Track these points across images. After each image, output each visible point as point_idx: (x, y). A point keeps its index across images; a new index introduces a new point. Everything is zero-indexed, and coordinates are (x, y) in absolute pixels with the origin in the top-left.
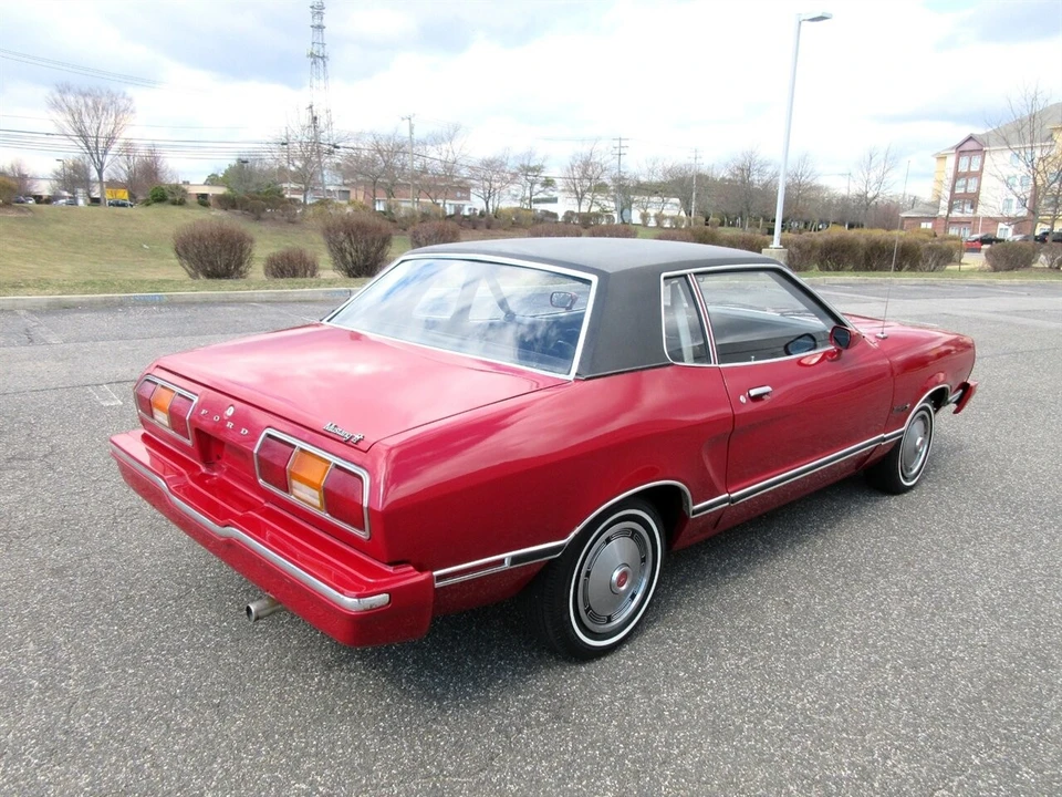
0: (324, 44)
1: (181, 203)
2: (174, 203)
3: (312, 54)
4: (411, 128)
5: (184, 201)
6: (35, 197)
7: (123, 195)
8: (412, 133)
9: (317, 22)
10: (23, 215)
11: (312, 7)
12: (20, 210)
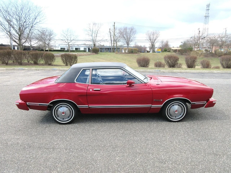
0: (208, 13)
1: (169, 51)
2: (168, 51)
3: (205, 16)
4: (226, 31)
5: (170, 51)
6: (147, 51)
7: (160, 50)
8: (226, 32)
9: (207, 9)
10: (138, 55)
11: (207, 5)
12: (138, 54)
